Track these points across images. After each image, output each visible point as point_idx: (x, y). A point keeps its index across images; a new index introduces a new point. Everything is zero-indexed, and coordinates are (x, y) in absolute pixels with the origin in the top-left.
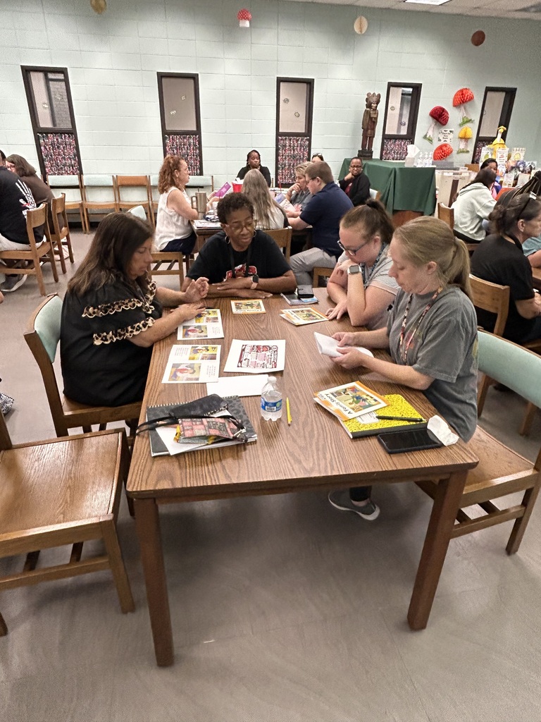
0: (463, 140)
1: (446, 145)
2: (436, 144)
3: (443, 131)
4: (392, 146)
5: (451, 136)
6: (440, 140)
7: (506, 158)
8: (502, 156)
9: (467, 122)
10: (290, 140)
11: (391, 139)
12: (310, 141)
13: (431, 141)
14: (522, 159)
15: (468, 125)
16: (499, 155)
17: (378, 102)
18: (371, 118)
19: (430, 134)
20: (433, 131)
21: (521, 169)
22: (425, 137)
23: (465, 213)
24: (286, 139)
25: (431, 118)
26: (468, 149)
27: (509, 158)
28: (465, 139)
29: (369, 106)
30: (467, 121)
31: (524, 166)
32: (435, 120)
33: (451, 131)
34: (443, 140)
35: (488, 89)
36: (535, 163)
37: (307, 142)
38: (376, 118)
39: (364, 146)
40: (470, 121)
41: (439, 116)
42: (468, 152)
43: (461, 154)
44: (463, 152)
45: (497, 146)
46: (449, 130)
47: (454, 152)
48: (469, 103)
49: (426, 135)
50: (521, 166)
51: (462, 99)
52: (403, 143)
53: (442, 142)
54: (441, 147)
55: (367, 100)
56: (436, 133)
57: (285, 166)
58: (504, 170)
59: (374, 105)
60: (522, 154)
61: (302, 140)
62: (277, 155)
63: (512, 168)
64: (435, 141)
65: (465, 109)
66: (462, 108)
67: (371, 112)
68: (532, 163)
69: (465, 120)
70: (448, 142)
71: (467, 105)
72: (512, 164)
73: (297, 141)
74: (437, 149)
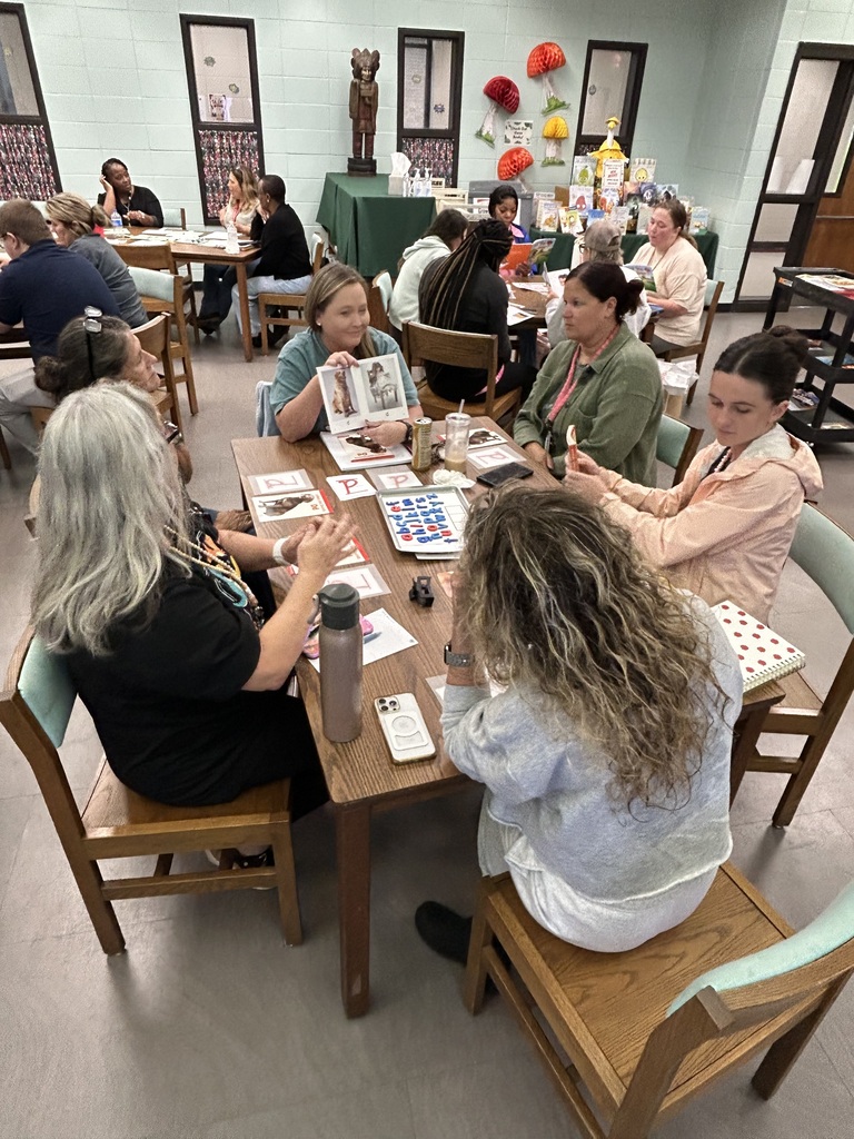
0: (552, 143)
1: (518, 151)
2: (502, 149)
3: (513, 125)
4: (419, 151)
5: (528, 133)
6: (507, 141)
7: (620, 178)
8: (613, 174)
9: (557, 107)
10: (221, 136)
11: (414, 138)
12: (259, 138)
13: (490, 141)
14: (650, 179)
15: (558, 113)
16: (608, 172)
17: (375, 67)
18: (362, 98)
19: (488, 129)
20: (494, 124)
21: (648, 198)
22: (479, 134)
23: (408, 295)
24: (212, 135)
25: (486, 97)
26: (563, 159)
27: (627, 178)
28: (556, 139)
29: (357, 73)
30: (556, 105)
31: (655, 192)
32: (494, 103)
33: (527, 125)
34: (513, 141)
35: (594, 45)
36: (675, 187)
37: (255, 142)
38: (374, 97)
39: (357, 150)
40: (562, 105)
41: (502, 95)
42: (562, 163)
43: (550, 168)
44: (553, 163)
45: (607, 154)
46: (523, 122)
47: (537, 164)
48: (558, 70)
49: (481, 131)
50: (649, 192)
51: (545, 64)
52: (437, 145)
53: (513, 145)
54: (510, 154)
55: (353, 62)
56: (499, 125)
57: (218, 185)
58: (616, 199)
59: (365, 73)
60: (651, 171)
61: (243, 137)
62: (201, 165)
63: (630, 196)
64: (499, 142)
65: (551, 81)
66: (546, 80)
67: (362, 86)
68: (670, 188)
69: (553, 103)
70: (524, 144)
71: (554, 74)
72: (630, 188)
73: (235, 138)
74: (503, 158)
